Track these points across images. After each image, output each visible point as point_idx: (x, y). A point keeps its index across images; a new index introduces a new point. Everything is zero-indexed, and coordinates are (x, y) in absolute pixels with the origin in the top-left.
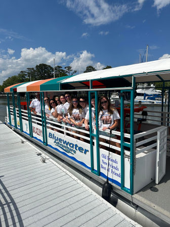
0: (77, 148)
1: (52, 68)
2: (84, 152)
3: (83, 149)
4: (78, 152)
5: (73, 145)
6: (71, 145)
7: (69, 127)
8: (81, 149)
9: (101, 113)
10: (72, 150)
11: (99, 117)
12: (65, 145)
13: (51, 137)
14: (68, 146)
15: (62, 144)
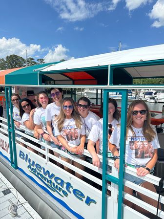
0: (71, 190)
1: (23, 60)
2: (84, 200)
3: (82, 195)
4: (71, 195)
5: (62, 181)
6: (59, 181)
7: (56, 150)
8: (78, 194)
9: (130, 133)
10: (60, 189)
11: (127, 142)
12: (47, 177)
13: (23, 158)
14: (53, 180)
15: (42, 173)
